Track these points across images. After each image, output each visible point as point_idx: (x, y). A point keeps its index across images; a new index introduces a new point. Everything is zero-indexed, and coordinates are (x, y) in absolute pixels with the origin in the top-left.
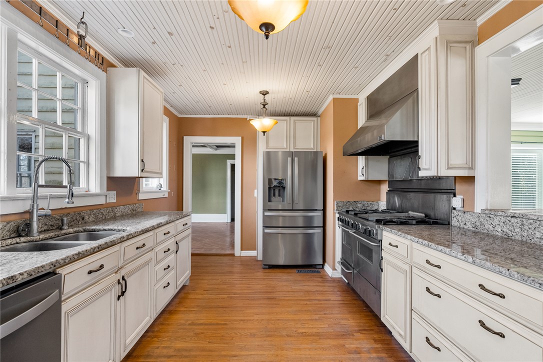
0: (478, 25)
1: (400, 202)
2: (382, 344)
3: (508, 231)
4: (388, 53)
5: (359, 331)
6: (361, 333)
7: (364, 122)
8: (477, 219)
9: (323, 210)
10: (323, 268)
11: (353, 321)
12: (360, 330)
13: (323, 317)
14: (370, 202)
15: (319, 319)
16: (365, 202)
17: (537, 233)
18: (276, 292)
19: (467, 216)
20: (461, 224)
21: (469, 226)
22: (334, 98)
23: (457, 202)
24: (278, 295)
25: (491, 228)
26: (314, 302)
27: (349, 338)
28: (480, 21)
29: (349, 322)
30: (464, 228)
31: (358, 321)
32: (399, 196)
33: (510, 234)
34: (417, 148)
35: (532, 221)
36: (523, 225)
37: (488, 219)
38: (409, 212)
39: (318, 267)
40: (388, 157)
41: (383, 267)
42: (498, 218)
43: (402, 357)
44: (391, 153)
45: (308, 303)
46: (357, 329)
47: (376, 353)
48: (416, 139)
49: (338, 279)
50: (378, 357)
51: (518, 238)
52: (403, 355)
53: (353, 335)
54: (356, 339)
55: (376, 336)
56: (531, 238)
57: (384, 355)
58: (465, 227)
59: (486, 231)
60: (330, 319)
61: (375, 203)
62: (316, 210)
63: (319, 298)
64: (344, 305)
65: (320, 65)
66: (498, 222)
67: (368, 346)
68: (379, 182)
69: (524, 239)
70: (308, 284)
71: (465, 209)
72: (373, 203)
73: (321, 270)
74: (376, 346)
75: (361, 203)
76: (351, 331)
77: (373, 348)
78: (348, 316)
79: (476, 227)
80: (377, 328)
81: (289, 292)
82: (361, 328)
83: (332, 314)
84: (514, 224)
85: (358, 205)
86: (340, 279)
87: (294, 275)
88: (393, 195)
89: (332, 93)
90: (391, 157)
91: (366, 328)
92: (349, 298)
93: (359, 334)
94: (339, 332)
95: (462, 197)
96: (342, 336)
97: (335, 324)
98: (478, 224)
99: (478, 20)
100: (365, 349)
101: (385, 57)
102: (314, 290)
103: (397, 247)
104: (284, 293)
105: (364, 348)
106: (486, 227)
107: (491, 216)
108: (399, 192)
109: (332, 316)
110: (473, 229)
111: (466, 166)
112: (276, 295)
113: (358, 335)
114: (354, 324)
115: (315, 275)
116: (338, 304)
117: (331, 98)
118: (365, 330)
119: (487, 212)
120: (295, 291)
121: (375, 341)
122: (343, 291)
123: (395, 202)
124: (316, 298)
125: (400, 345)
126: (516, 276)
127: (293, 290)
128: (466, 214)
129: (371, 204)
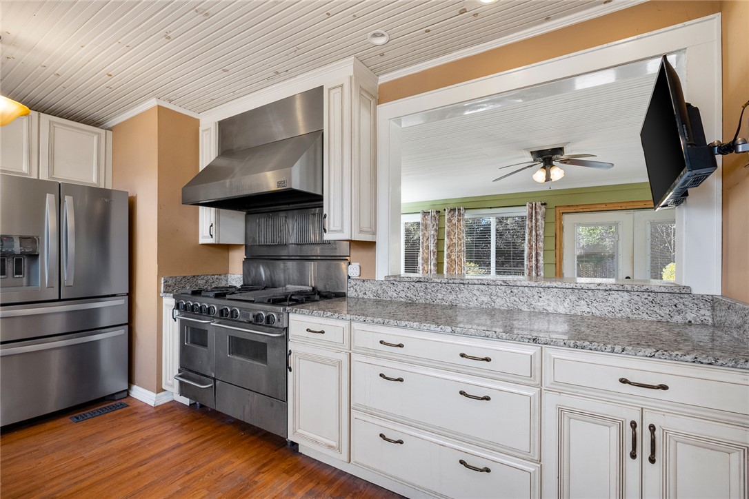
0: (379, 83)
1: (268, 273)
2: (297, 472)
3: (412, 296)
4: (279, 71)
5: (258, 471)
6: (263, 473)
7: (213, 158)
8: (379, 287)
9: (128, 294)
10: (128, 395)
11: (239, 462)
12: (258, 469)
13: (189, 481)
14: (216, 276)
15: (183, 489)
16: (209, 277)
17: (439, 295)
18: (46, 482)
19: (367, 284)
20: (360, 294)
21: (370, 295)
22: (159, 106)
23: (354, 270)
24: (56, 488)
25: (395, 295)
26: (152, 463)
27: (252, 491)
28: (384, 79)
29: (235, 465)
30: (363, 298)
31: (247, 457)
32: (266, 266)
33: (414, 298)
34: (321, 202)
35: (434, 284)
36: (426, 288)
37: (391, 285)
38: (288, 286)
39: (117, 397)
40: (245, 213)
41: (291, 364)
42: (402, 284)
43: (330, 475)
44: (251, 208)
45: (141, 469)
46: (252, 469)
47: (301, 489)
48: (320, 193)
49: (169, 405)
50: (306, 493)
51: (422, 301)
52: (328, 472)
53: (256, 483)
54: (264, 486)
55: (283, 466)
56: (434, 300)
57: (310, 486)
58: (365, 296)
59: (389, 299)
60: (203, 477)
61: (222, 277)
62: (114, 295)
63: (157, 451)
64: (209, 443)
65: (169, 38)
66: (402, 288)
67: (285, 486)
68: (228, 247)
69: (428, 302)
70: (115, 435)
71: (363, 277)
72: (219, 277)
73: (127, 399)
74: (294, 479)
75: (203, 279)
76: (248, 478)
77: (292, 485)
78: (226, 457)
79: (378, 295)
80: (276, 453)
81: (80, 468)
82: (258, 466)
83: (199, 466)
84: (419, 289)
85: (199, 282)
86: (172, 405)
87: (69, 430)
88: (255, 265)
89: (159, 95)
90: (248, 214)
91: (265, 461)
92: (208, 427)
93: (261, 475)
94: (231, 489)
95: (358, 264)
96: (241, 494)
97: (217, 481)
98: (380, 292)
99: (380, 78)
100: (285, 493)
101: (272, 74)
102: (138, 441)
103: (322, 332)
104: (69, 476)
105: (282, 493)
106: (390, 294)
107: (394, 282)
108: (266, 261)
109: (202, 470)
110: (375, 298)
111: (370, 230)
112: (52, 491)
113: (262, 478)
114: (244, 465)
115: (120, 413)
116: (198, 445)
117: (152, 103)
118: (264, 465)
119: (392, 279)
120: (94, 459)
121: (287, 472)
122: (192, 421)
123: (260, 274)
124: (152, 453)
125: (316, 460)
126: (504, 337)
127: (89, 461)
128: (366, 283)
129: (217, 278)
